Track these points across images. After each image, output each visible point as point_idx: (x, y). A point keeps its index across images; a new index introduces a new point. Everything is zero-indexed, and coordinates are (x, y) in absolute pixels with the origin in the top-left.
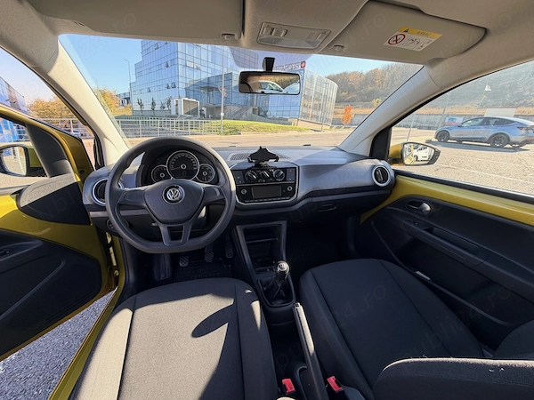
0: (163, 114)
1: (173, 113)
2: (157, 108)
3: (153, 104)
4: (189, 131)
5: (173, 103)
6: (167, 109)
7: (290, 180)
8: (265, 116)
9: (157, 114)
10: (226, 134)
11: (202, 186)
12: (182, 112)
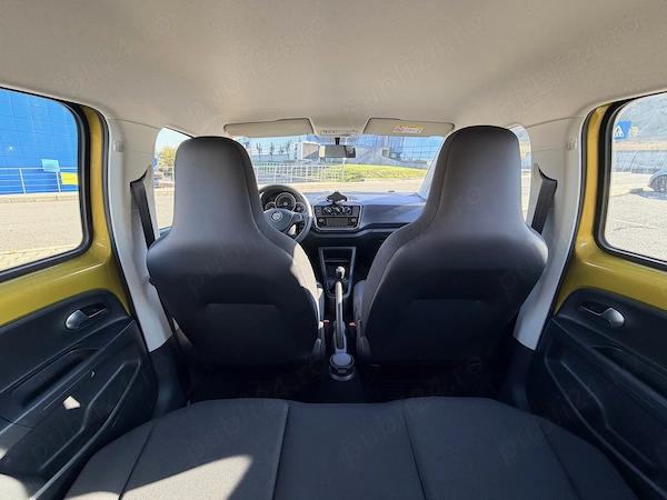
0: (281, 159)
1: (292, 158)
2: (276, 152)
3: (272, 149)
4: (307, 177)
5: (292, 147)
6: (285, 153)
7: (355, 215)
8: (398, 158)
9: (275, 159)
10: (347, 181)
11: (293, 213)
12: (301, 156)
